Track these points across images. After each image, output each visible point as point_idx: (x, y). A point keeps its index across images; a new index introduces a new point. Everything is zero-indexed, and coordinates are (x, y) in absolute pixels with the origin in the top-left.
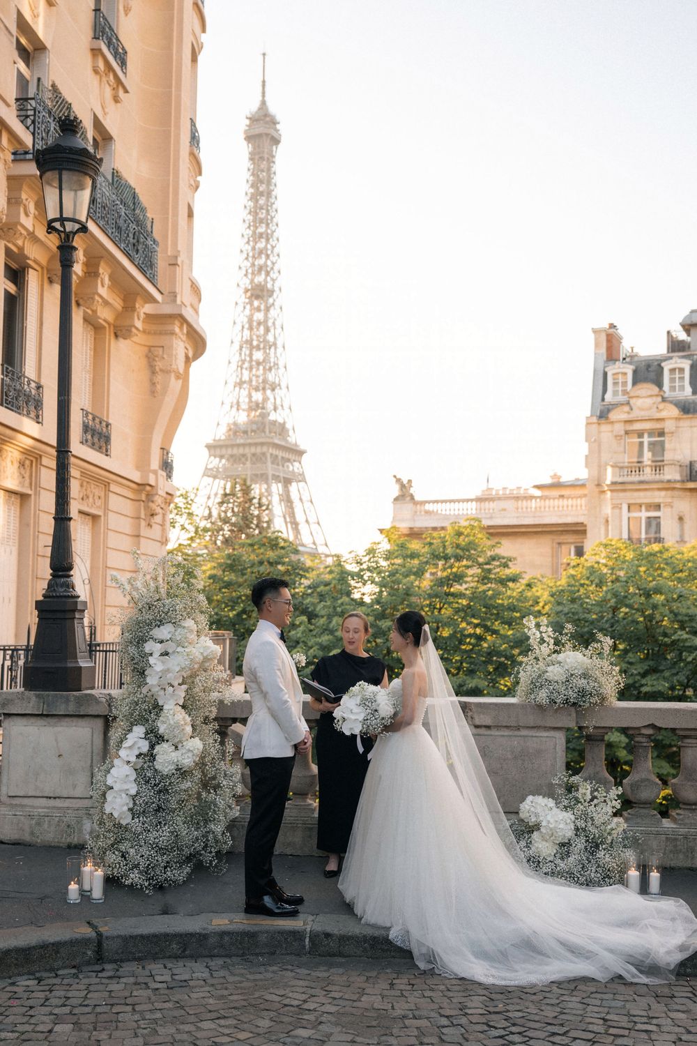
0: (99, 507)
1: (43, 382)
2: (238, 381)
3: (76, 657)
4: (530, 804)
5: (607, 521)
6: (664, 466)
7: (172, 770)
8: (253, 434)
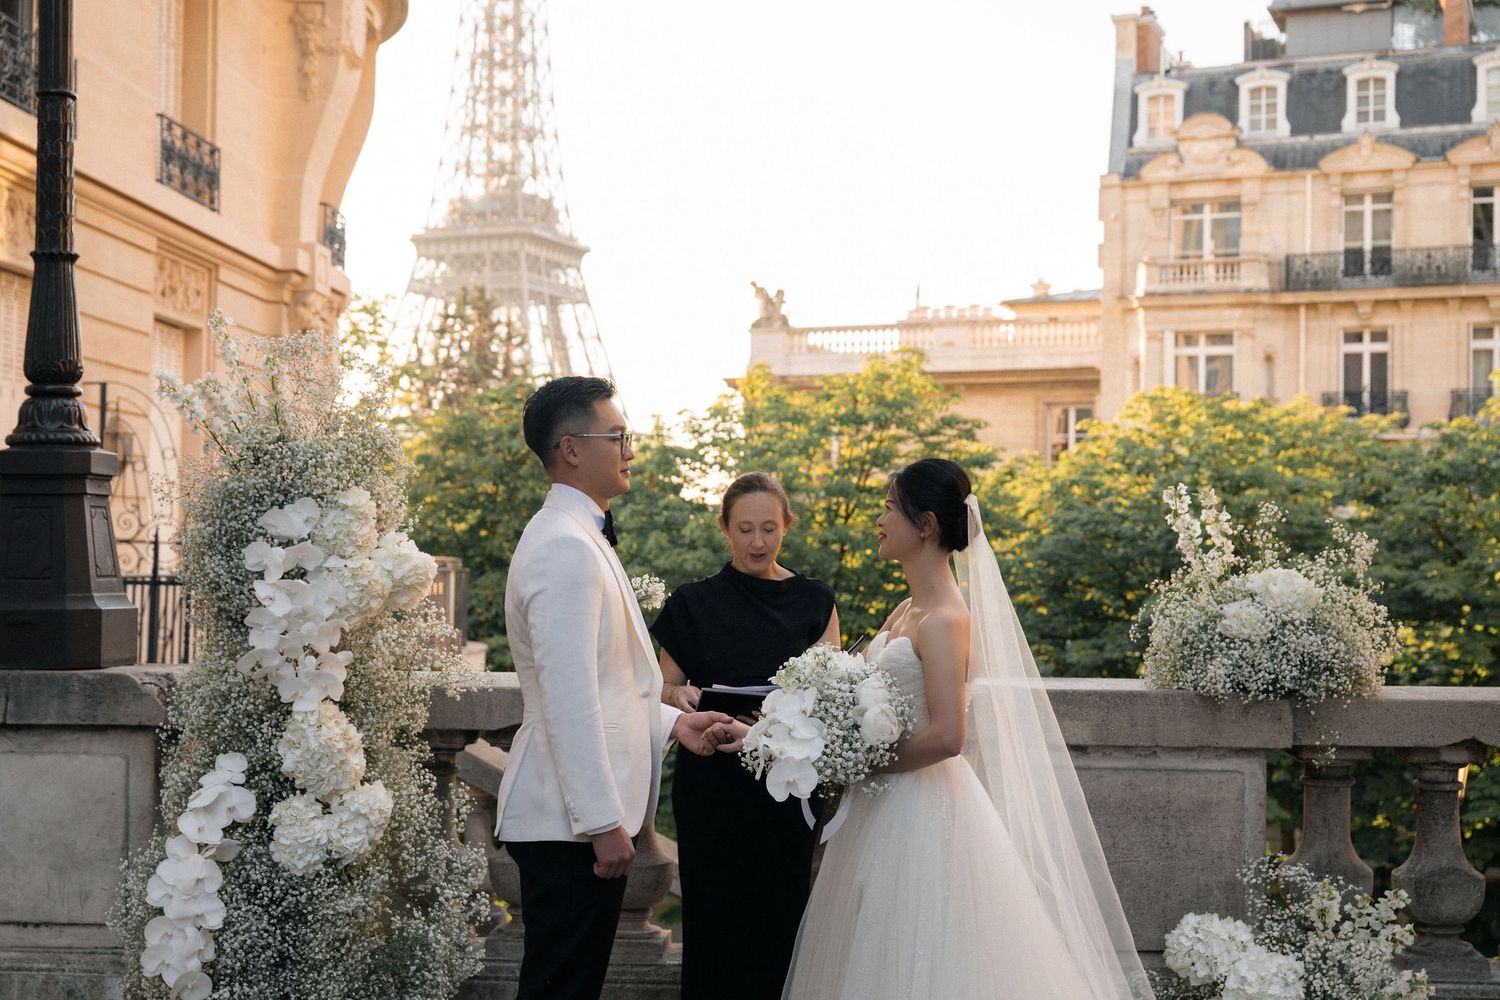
0: (197, 312)
2: (468, 123)
3: (86, 588)
4: (1192, 934)
5: (1137, 363)
6: (1239, 263)
7: (315, 864)
8: (495, 218)
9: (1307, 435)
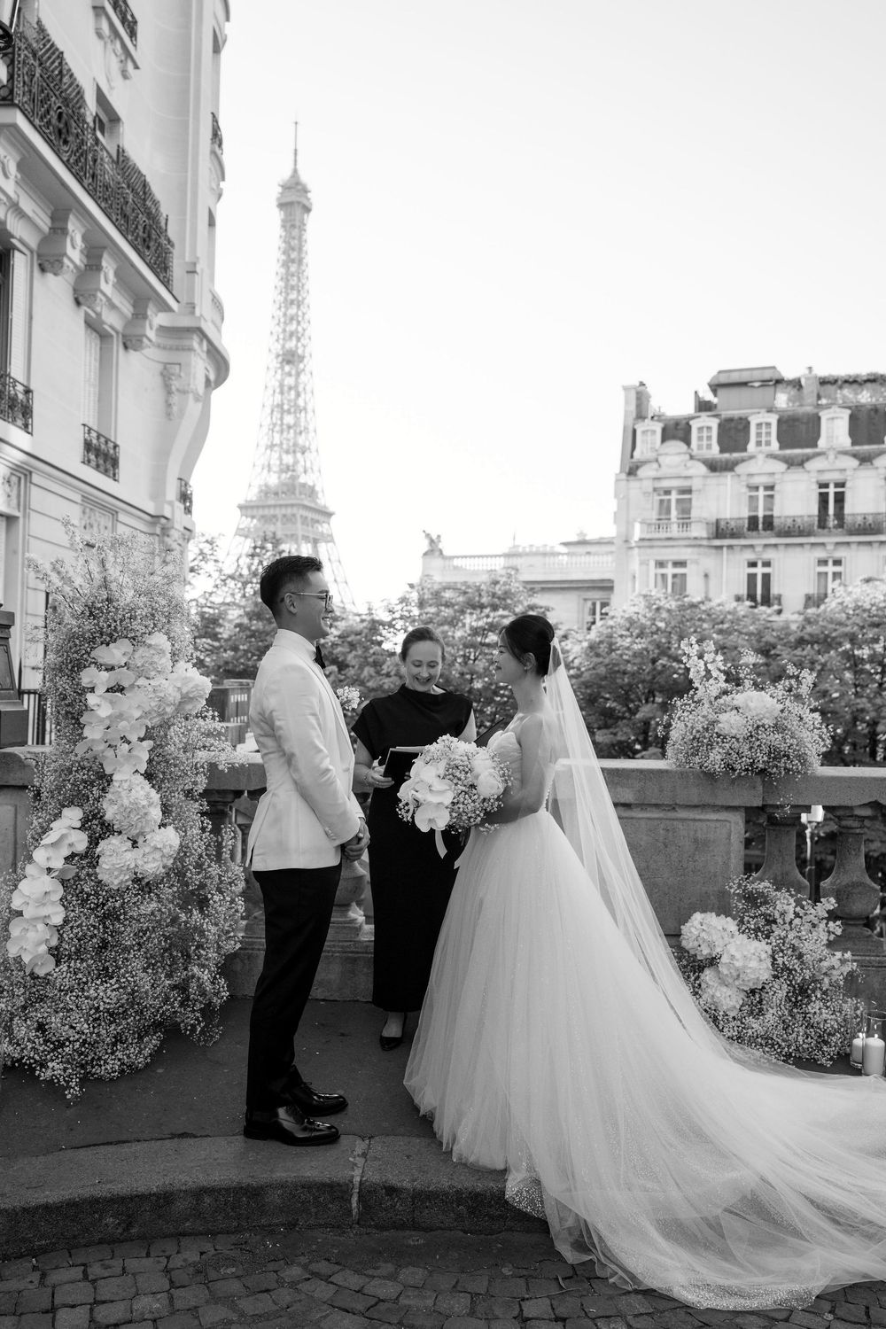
1: (32, 387)
2: (269, 443)
4: (699, 926)
5: (634, 577)
6: (690, 523)
7: (127, 881)
8: (283, 495)
9: (729, 617)
